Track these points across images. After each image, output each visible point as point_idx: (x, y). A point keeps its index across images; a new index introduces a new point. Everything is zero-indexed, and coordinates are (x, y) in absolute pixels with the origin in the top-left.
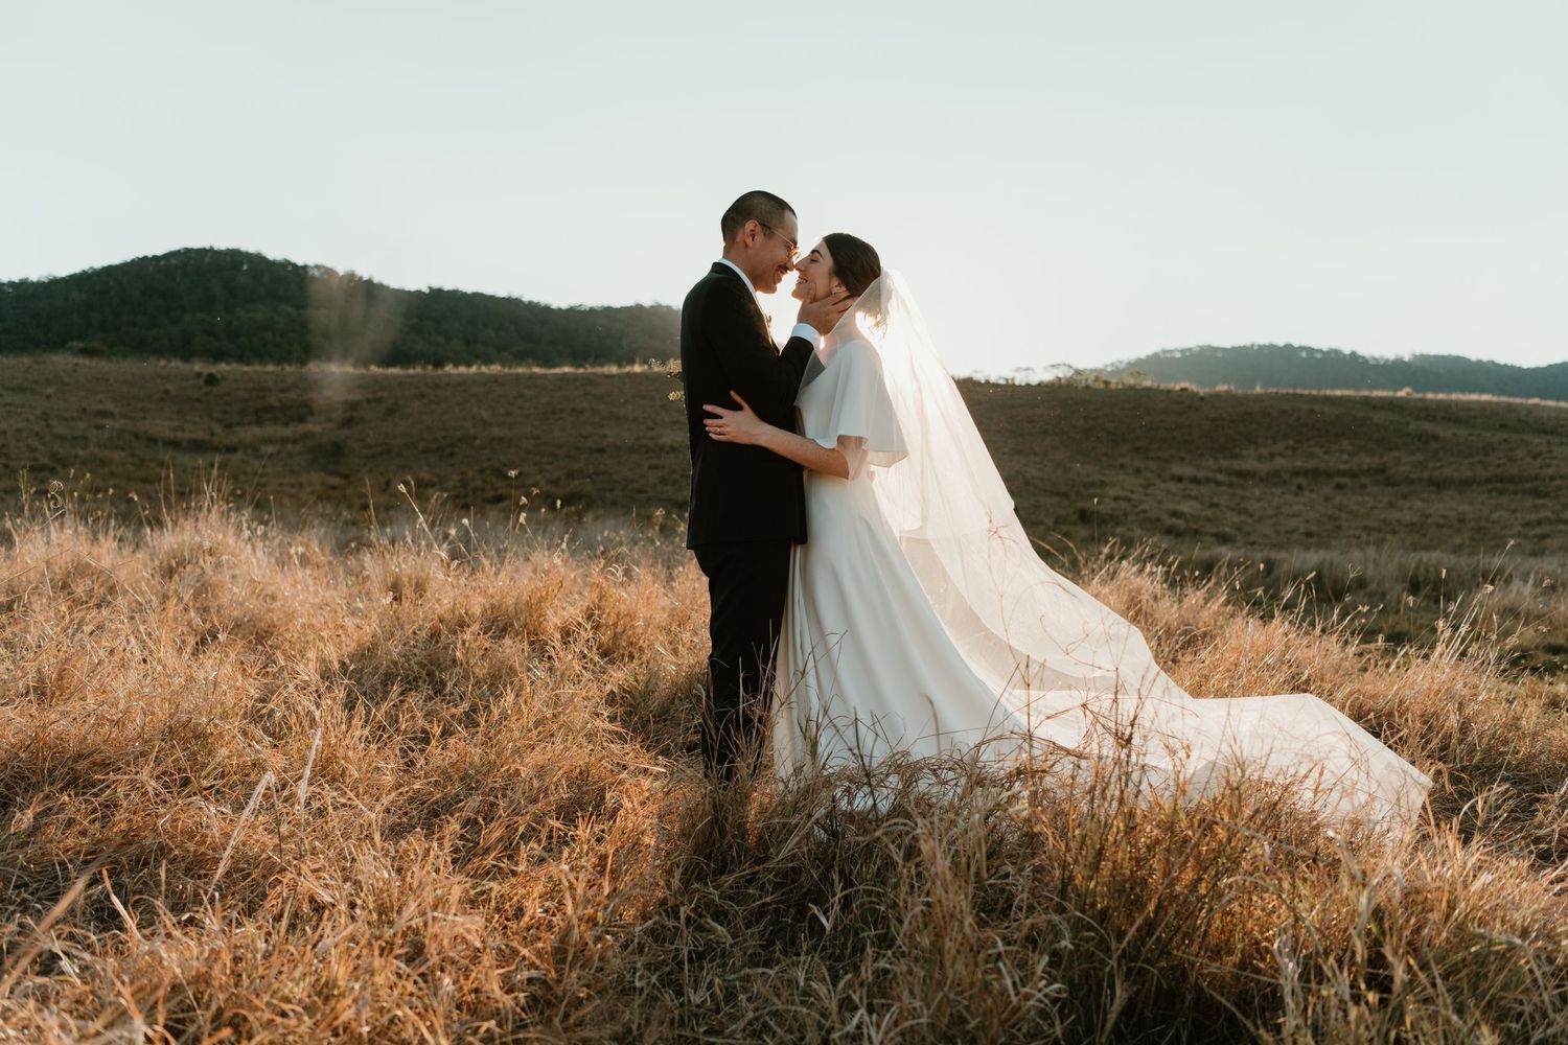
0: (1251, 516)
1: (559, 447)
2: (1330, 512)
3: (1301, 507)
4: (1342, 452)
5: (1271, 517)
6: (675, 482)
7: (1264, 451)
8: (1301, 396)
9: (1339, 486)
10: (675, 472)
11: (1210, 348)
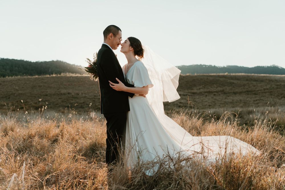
0: (197, 102)
1: (36, 95)
2: (214, 100)
3: (207, 100)
4: (214, 87)
5: (201, 102)
6: (65, 102)
7: (198, 88)
8: (205, 75)
9: (214, 95)
10: (65, 99)
11: (184, 66)
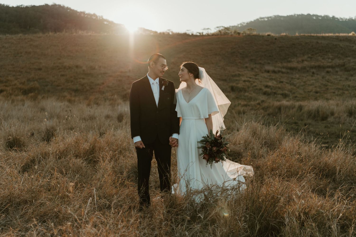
0: (295, 86)
1: (22, 68)
2: (324, 83)
3: (314, 81)
4: (329, 58)
5: (302, 86)
6: (72, 82)
7: (300, 59)
8: (313, 36)
9: (328, 72)
10: (71, 77)
11: (278, 16)
